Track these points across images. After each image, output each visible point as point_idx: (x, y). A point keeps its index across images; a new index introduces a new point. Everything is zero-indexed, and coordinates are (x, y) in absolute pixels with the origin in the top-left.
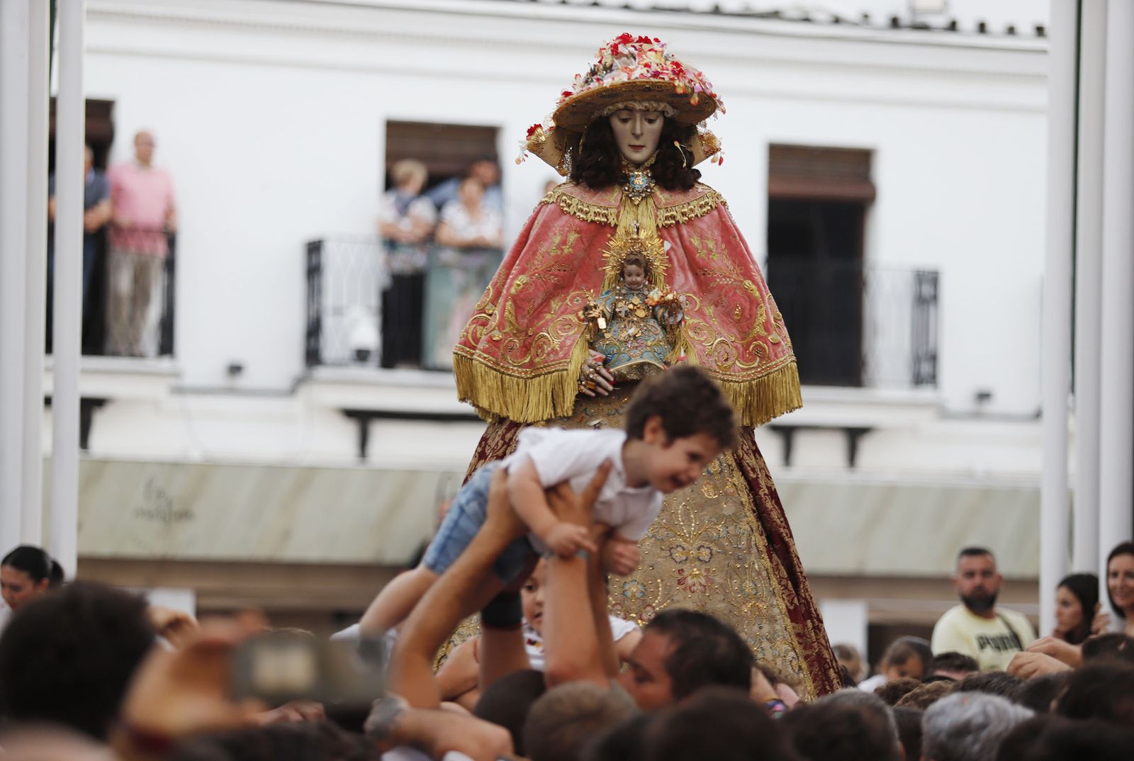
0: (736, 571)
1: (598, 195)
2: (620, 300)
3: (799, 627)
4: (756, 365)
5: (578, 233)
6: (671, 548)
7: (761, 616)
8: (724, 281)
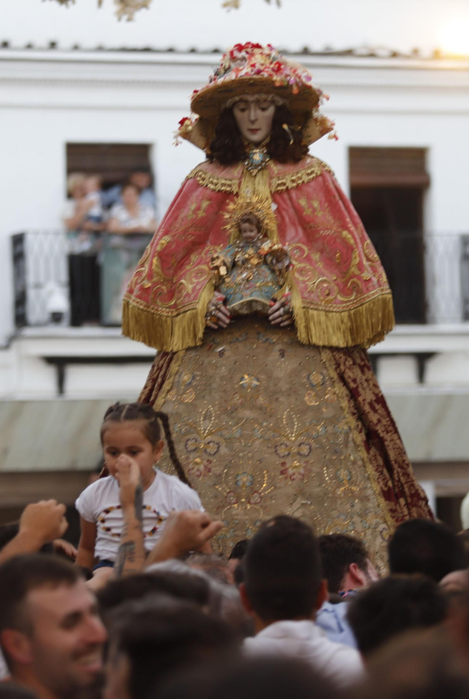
0: (331, 461)
1: (226, 170)
2: (238, 252)
3: (392, 505)
4: (353, 298)
5: (210, 200)
6: (276, 446)
7: (354, 497)
8: (327, 233)
